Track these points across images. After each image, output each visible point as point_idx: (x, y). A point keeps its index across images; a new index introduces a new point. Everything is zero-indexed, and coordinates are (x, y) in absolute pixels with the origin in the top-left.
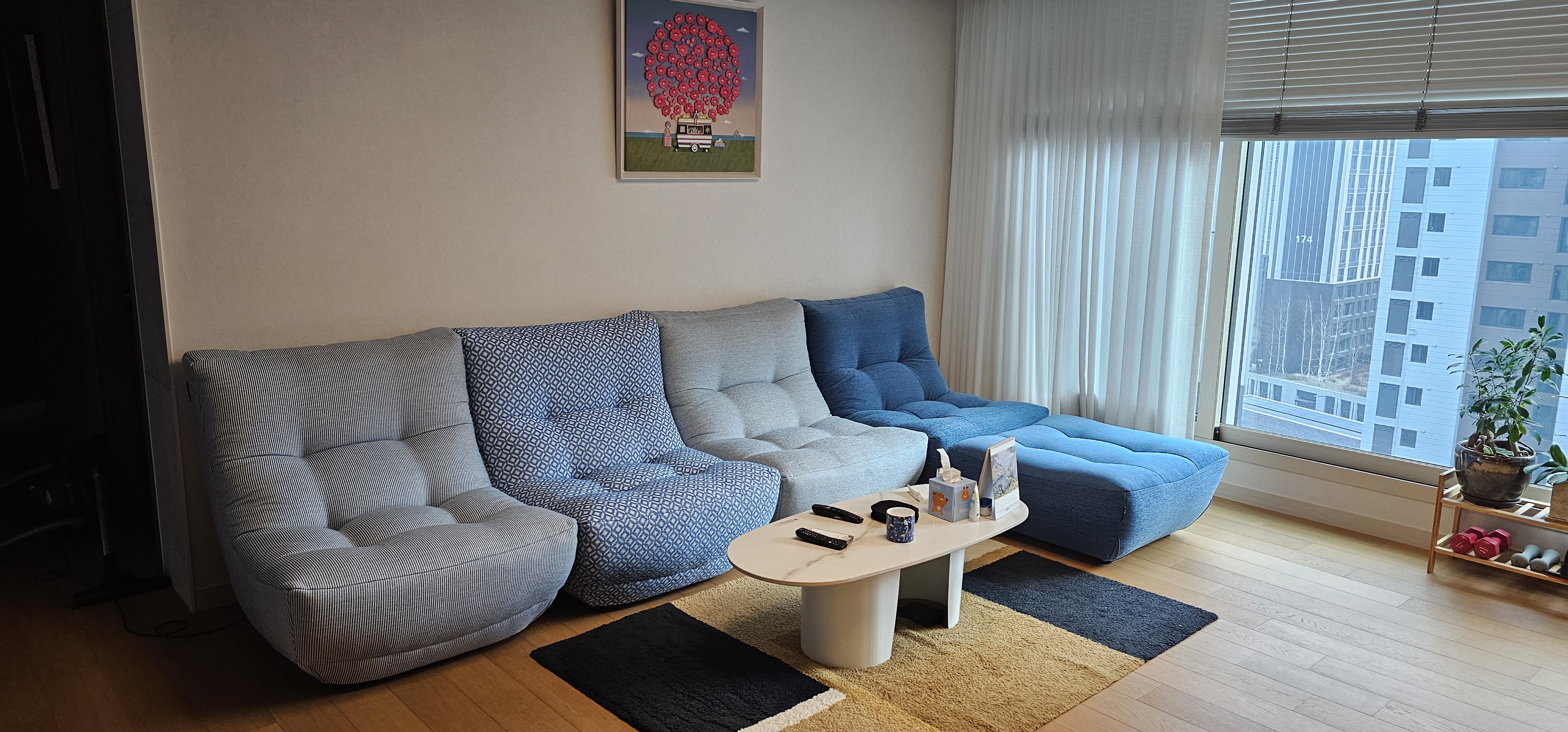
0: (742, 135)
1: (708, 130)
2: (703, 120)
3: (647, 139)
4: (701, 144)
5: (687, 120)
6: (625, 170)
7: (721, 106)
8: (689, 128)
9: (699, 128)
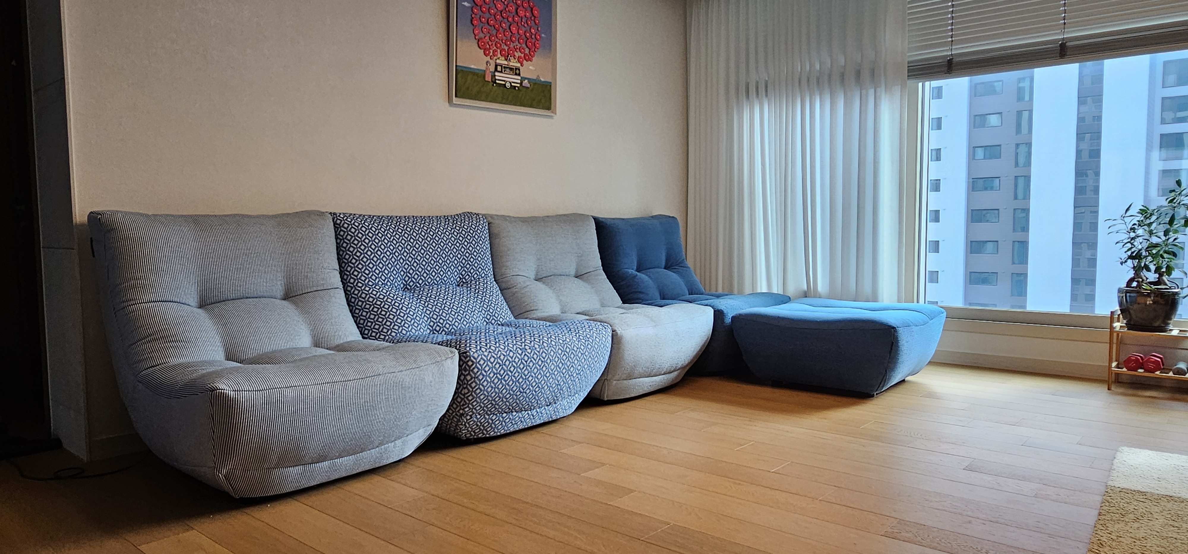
0: (542, 80)
1: (518, 72)
2: (514, 64)
3: (472, 73)
4: (513, 82)
5: (502, 61)
6: (456, 96)
7: (527, 54)
8: (505, 68)
9: (511, 69)
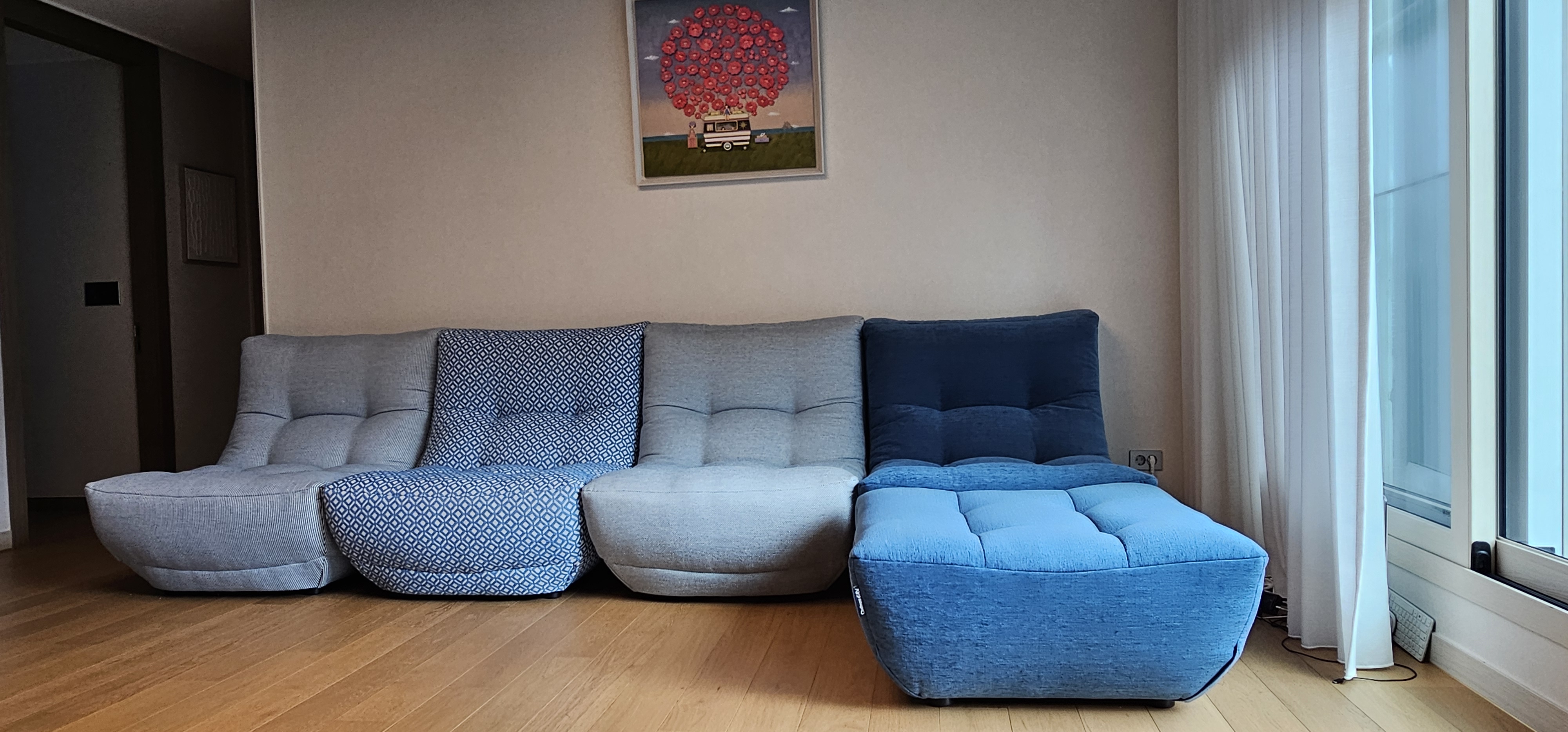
0: (795, 126)
1: (745, 125)
2: (738, 115)
4: (737, 141)
5: (717, 117)
6: (646, 176)
7: (762, 98)
8: (719, 125)
9: (733, 124)
